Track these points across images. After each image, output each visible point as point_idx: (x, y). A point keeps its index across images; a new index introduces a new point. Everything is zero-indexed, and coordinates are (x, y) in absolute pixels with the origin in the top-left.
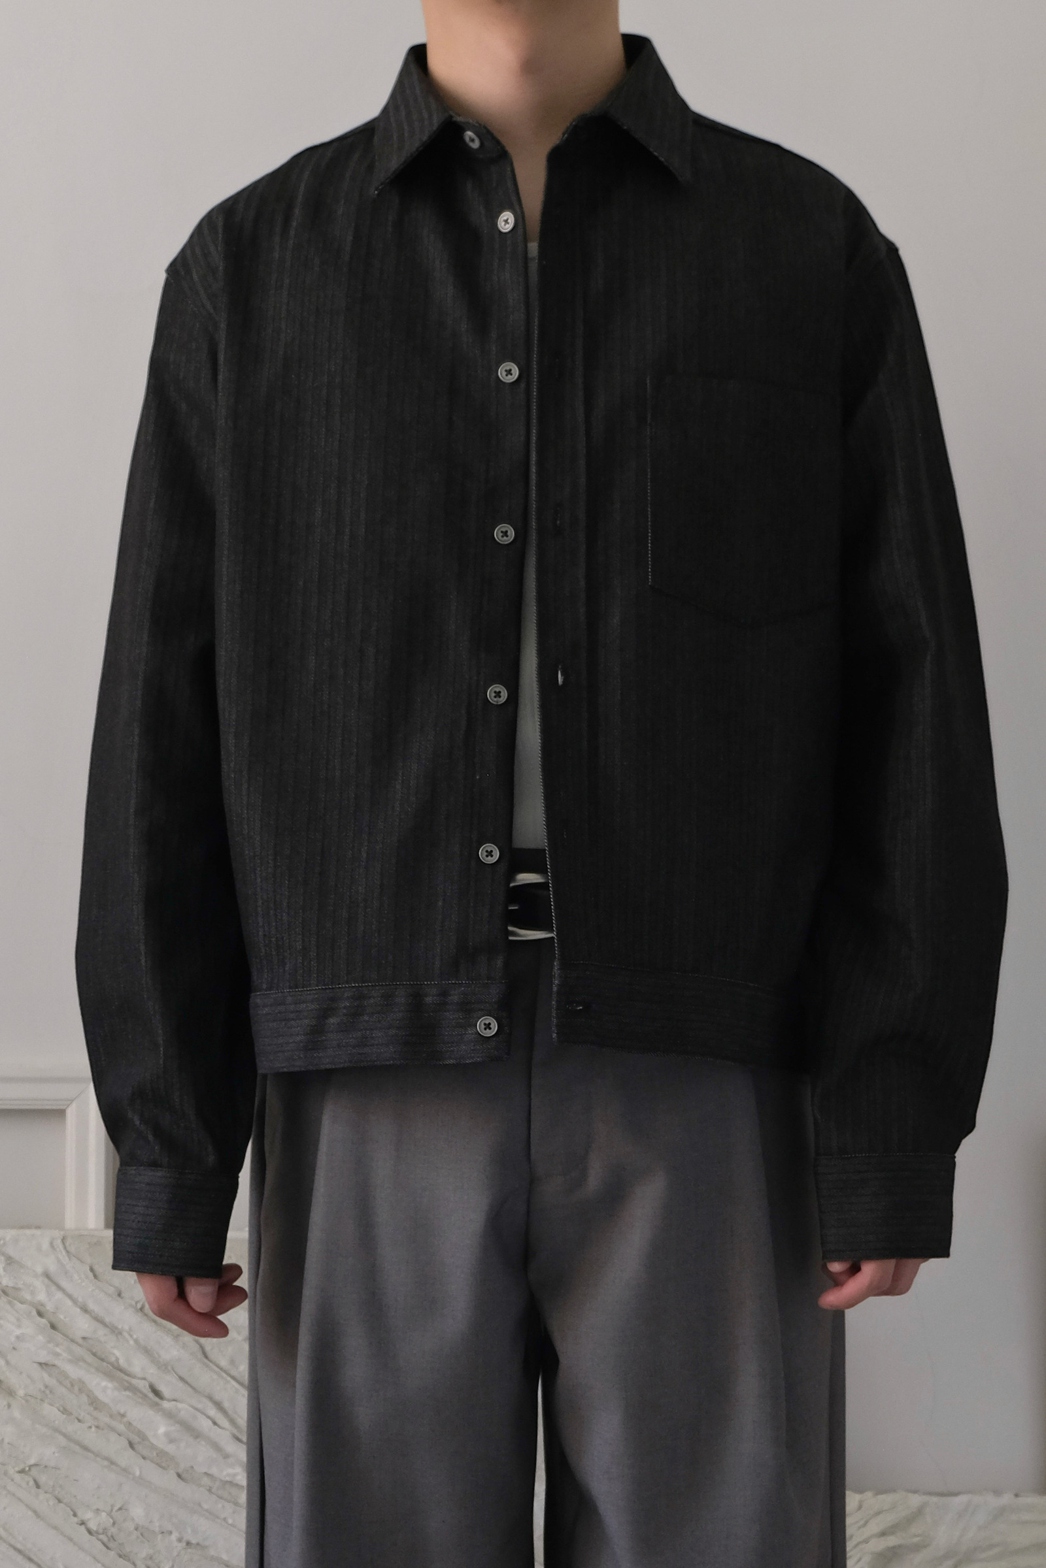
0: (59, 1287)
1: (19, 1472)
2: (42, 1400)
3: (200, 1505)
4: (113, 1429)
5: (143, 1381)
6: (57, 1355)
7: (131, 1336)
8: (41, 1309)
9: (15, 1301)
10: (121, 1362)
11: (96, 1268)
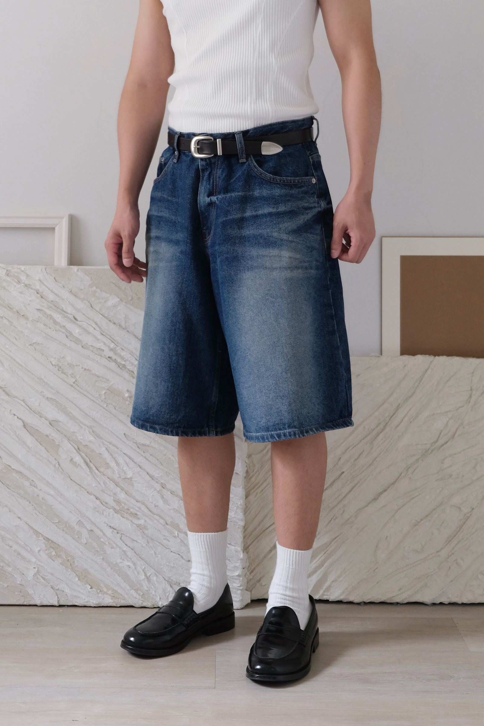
0: (43, 283)
1: (29, 345)
2: (37, 321)
3: (89, 356)
4: (61, 331)
5: (72, 315)
6: (43, 306)
7: (67, 300)
8: (38, 292)
9: (30, 289)
10: (64, 309)
11: (56, 278)
